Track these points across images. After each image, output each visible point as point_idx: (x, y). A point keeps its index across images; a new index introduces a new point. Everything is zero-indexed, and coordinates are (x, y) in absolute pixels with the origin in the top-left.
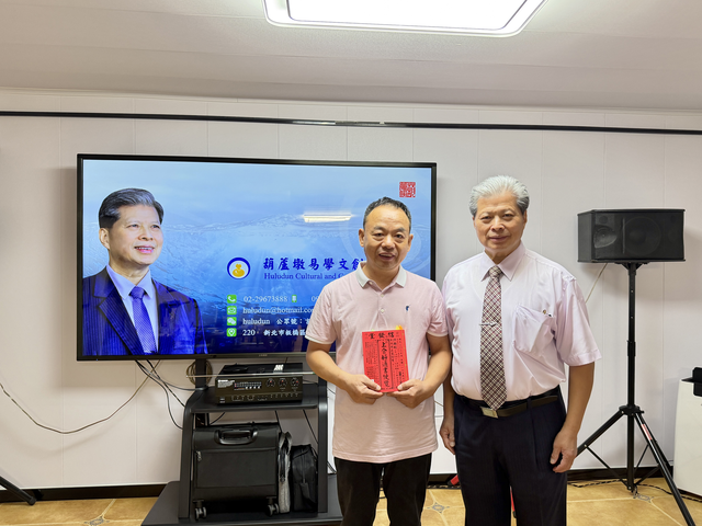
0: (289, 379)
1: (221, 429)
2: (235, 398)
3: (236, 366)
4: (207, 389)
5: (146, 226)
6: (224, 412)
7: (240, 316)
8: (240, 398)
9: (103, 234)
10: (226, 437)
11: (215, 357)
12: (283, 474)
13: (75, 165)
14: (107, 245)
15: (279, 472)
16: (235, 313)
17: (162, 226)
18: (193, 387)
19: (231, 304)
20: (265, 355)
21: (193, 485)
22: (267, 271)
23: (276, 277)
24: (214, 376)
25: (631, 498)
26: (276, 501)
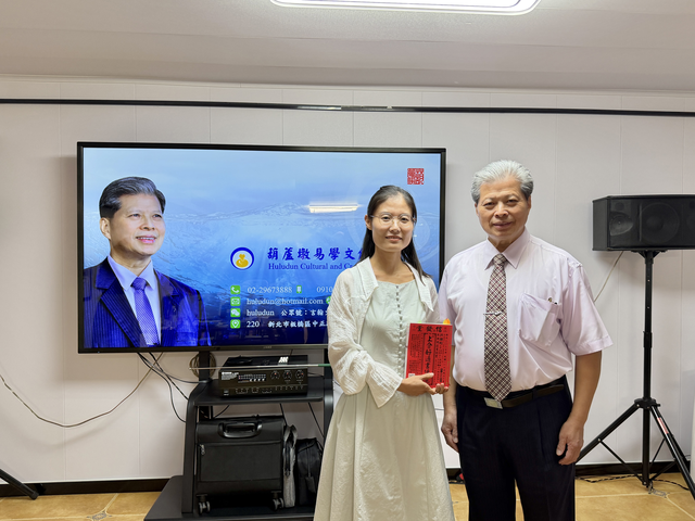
0: (294, 371)
1: (225, 422)
2: (239, 391)
3: (240, 358)
4: (211, 382)
5: (147, 215)
6: (229, 404)
7: (244, 307)
8: (244, 390)
9: (104, 224)
10: (230, 430)
11: (218, 349)
12: (288, 467)
13: (75, 153)
14: (108, 235)
15: (284, 466)
16: (238, 304)
17: (164, 216)
18: (197, 379)
19: (235, 295)
20: (270, 347)
21: (196, 480)
22: (271, 261)
23: (281, 267)
24: (218, 368)
25: (647, 493)
26: (281, 495)
